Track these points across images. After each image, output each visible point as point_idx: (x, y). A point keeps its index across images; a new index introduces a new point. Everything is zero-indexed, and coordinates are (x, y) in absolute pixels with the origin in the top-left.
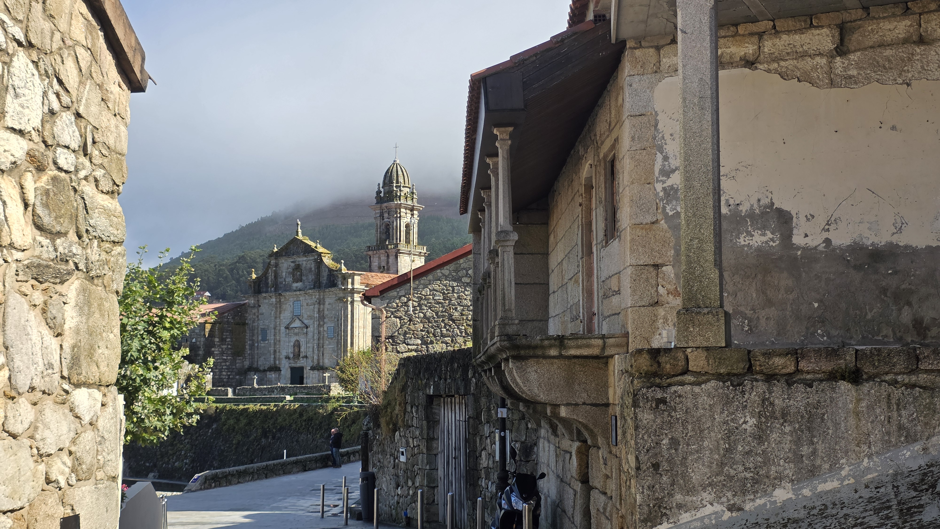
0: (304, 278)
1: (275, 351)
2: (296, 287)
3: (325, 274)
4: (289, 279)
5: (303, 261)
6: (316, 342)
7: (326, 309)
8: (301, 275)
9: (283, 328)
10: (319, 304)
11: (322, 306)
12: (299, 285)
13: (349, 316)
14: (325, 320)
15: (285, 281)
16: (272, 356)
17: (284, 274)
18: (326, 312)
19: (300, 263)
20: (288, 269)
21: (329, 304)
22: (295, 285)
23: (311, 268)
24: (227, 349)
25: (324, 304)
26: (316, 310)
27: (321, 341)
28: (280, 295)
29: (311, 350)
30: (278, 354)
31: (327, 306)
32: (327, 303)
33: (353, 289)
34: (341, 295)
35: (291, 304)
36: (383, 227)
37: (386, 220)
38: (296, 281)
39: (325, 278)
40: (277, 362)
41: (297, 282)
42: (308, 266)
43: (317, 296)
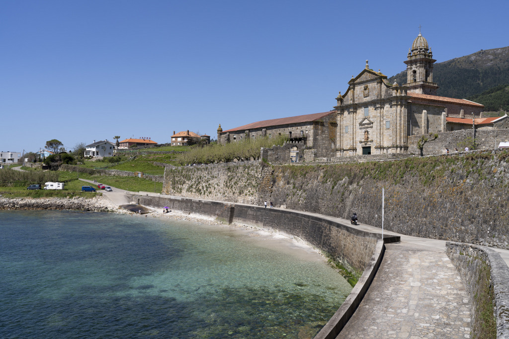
1: (353, 138)
3: (384, 89)
4: (362, 96)
5: (370, 83)
6: (379, 131)
7: (385, 111)
8: (369, 92)
9: (358, 125)
11: (382, 109)
12: (367, 98)
14: (384, 118)
15: (359, 97)
16: (352, 141)
17: (358, 92)
18: (385, 113)
19: (368, 85)
20: (361, 89)
21: (387, 108)
23: (375, 87)
24: (325, 137)
26: (378, 112)
27: (382, 131)
28: (356, 104)
29: (375, 136)
30: (355, 139)
31: (385, 109)
32: (385, 107)
35: (363, 109)
36: (412, 73)
37: (414, 69)
38: (366, 96)
39: (384, 92)
40: (354, 145)
42: (373, 86)
43: (379, 103)
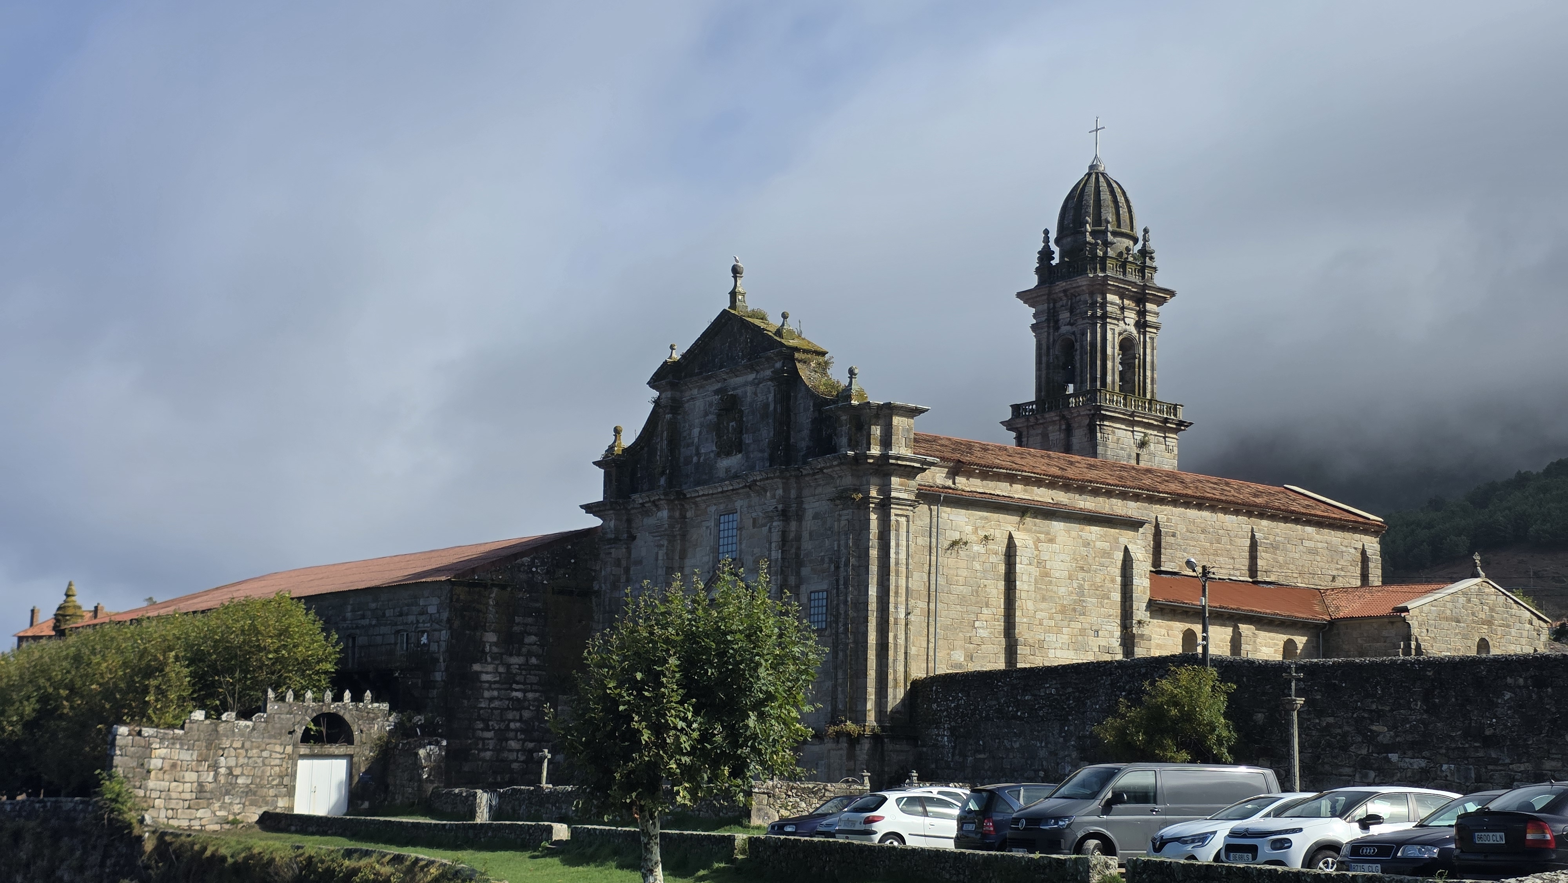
0: (748, 439)
2: (728, 470)
3: (804, 418)
4: (709, 448)
5: (745, 384)
7: (806, 535)
8: (740, 431)
10: (784, 515)
11: (793, 525)
12: (733, 461)
13: (874, 553)
14: (805, 571)
15: (698, 454)
17: (696, 431)
18: (807, 545)
19: (739, 392)
20: (706, 414)
21: (816, 516)
22: (724, 463)
23: (767, 405)
24: (526, 667)
25: (800, 518)
26: (776, 537)
28: (681, 496)
31: (809, 523)
32: (809, 514)
33: (885, 457)
34: (848, 480)
35: (712, 524)
36: (1057, 350)
37: (1064, 329)
38: (725, 450)
39: (806, 433)
41: (728, 454)
42: (761, 398)
43: (780, 492)
